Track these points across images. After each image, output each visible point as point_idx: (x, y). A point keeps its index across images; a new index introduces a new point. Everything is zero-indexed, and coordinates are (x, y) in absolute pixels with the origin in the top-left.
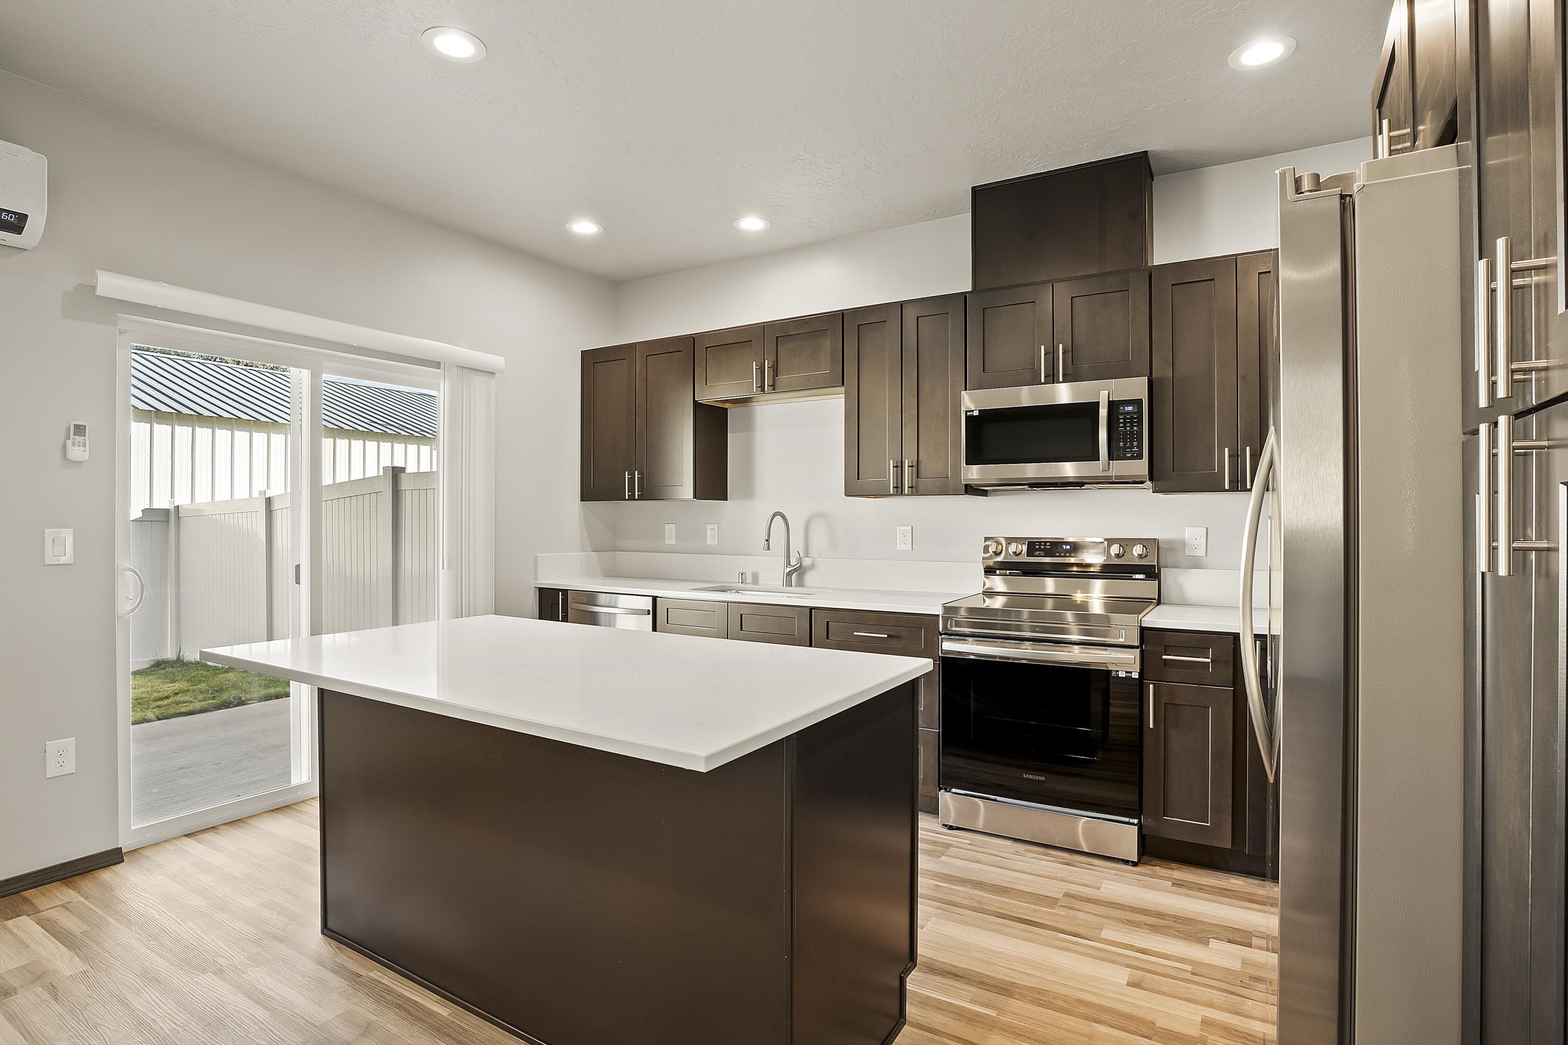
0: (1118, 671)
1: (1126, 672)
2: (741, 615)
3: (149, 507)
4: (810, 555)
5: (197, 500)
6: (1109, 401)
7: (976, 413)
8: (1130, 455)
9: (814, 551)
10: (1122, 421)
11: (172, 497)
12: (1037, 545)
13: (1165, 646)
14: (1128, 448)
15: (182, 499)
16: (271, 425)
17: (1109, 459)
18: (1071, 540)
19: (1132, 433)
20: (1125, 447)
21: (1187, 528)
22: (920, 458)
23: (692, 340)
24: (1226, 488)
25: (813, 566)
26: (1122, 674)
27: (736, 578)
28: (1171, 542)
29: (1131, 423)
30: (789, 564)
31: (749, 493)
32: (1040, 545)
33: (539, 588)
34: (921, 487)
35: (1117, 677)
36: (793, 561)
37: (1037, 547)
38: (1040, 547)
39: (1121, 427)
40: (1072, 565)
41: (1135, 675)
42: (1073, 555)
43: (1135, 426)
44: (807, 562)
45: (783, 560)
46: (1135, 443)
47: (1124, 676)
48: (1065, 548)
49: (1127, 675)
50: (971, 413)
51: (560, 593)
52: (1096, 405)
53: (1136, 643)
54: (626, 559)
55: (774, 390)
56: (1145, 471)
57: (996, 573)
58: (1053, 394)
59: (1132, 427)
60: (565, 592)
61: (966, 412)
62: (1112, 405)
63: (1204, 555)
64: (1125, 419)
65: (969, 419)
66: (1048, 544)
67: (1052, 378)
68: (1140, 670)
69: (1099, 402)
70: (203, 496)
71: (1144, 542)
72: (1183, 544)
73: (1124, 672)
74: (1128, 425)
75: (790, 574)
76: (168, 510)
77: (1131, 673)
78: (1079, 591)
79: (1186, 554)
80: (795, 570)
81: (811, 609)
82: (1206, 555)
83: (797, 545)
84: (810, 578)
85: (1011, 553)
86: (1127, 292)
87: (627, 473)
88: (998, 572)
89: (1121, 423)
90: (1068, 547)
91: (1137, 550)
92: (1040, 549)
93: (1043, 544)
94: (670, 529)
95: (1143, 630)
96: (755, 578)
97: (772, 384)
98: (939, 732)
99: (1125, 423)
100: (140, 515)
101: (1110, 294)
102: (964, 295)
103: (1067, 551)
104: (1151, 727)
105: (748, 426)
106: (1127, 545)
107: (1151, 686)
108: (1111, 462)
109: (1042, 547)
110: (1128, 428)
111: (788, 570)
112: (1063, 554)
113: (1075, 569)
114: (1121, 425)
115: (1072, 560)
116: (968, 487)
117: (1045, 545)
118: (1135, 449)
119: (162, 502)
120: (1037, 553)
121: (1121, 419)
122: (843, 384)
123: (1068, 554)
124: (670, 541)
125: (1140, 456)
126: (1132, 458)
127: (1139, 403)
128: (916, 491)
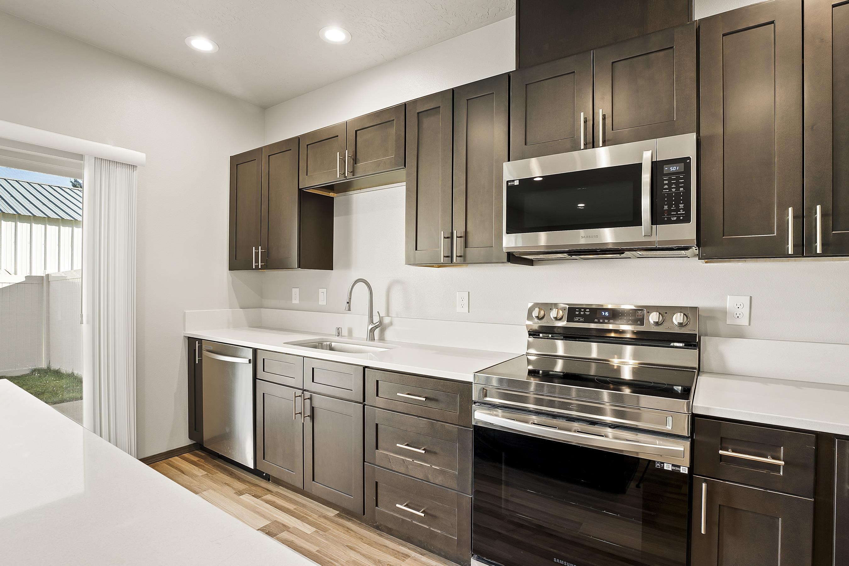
0: (663, 463)
1: (673, 465)
2: (313, 368)
3: (29, 275)
4: (390, 315)
5: (62, 270)
6: (652, 162)
7: (517, 183)
8: (675, 218)
9: (393, 313)
10: (666, 182)
11: (45, 269)
12: (577, 311)
13: (721, 438)
14: (674, 211)
15: (52, 270)
16: (73, 223)
17: (652, 224)
18: (610, 306)
19: (678, 194)
20: (670, 211)
21: (728, 296)
22: (468, 230)
23: (298, 140)
24: (790, 253)
25: (391, 324)
26: (668, 467)
27: (334, 332)
28: (711, 310)
29: (677, 184)
30: (371, 321)
31: (347, 265)
32: (580, 311)
33: (188, 337)
34: (469, 257)
35: (662, 470)
36: (376, 319)
37: (577, 313)
38: (580, 313)
39: (666, 189)
40: (610, 331)
41: (684, 470)
42: (611, 321)
43: (681, 187)
44: (387, 320)
45: (366, 318)
46: (681, 206)
47: (670, 469)
48: (604, 314)
49: (674, 468)
50: (512, 183)
51: (197, 342)
52: (639, 167)
53: (686, 433)
54: (269, 314)
55: (353, 176)
56: (693, 236)
57: (539, 336)
58: (594, 159)
59: (677, 188)
60: (200, 340)
61: (508, 182)
62: (656, 166)
63: (748, 325)
64: (670, 180)
65: (511, 189)
66: (588, 310)
67: (592, 144)
68: (690, 466)
69: (642, 163)
70: (65, 267)
71: (686, 311)
72: (724, 312)
73: (671, 465)
74: (674, 186)
75: (372, 331)
76: (43, 277)
77: (679, 467)
78: (616, 356)
79: (727, 323)
80: (376, 327)
81: (365, 368)
82: (749, 325)
83: (379, 307)
84: (389, 334)
85: (553, 318)
86: (671, 50)
87: (254, 248)
88: (541, 335)
89: (666, 184)
90: (607, 314)
91: (678, 318)
92: (579, 315)
93: (582, 310)
94: (296, 292)
95: (695, 418)
96: (350, 332)
97: (352, 171)
98: (472, 497)
99: (670, 184)
100: (24, 279)
101: (653, 55)
102: (508, 75)
103: (605, 317)
104: (703, 532)
105: (348, 211)
106: (666, 313)
107: (704, 485)
108: (654, 226)
109: (582, 313)
110: (673, 190)
111: (370, 327)
112: (601, 321)
113: (613, 335)
114: (666, 187)
115: (611, 327)
116: (511, 256)
117: (585, 311)
118: (682, 212)
119: (38, 272)
120: (577, 319)
121: (666, 180)
122: (405, 166)
123: (606, 321)
124: (296, 301)
125: (687, 219)
126: (678, 221)
127: (685, 161)
128: (464, 260)
